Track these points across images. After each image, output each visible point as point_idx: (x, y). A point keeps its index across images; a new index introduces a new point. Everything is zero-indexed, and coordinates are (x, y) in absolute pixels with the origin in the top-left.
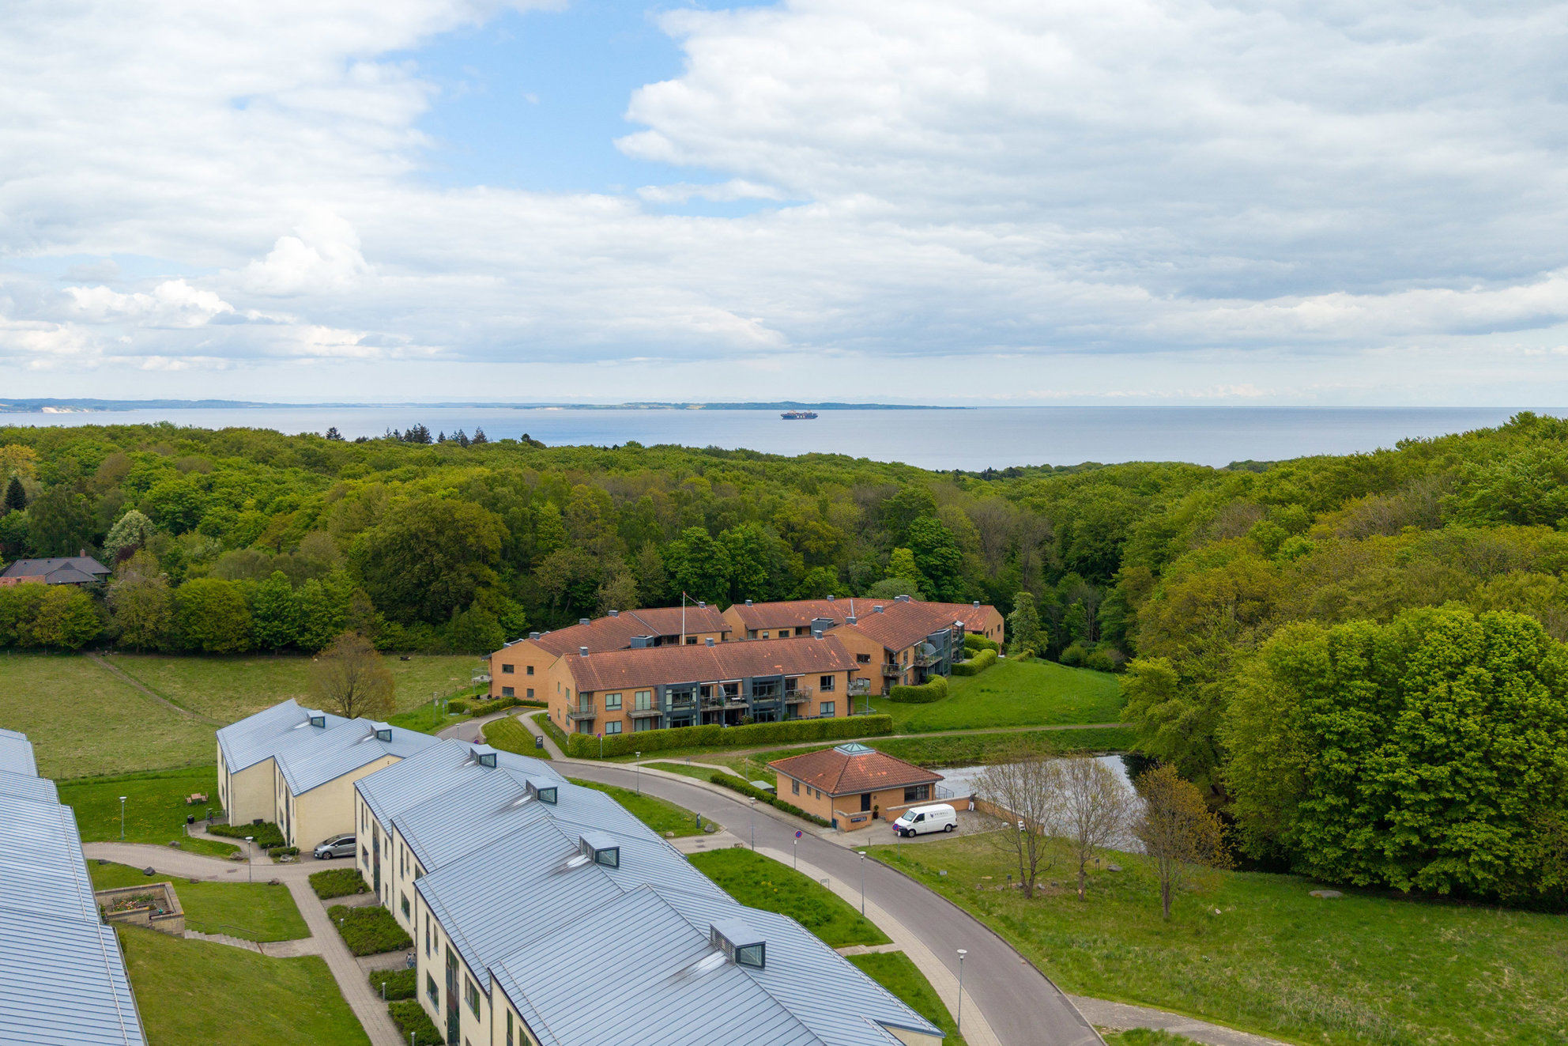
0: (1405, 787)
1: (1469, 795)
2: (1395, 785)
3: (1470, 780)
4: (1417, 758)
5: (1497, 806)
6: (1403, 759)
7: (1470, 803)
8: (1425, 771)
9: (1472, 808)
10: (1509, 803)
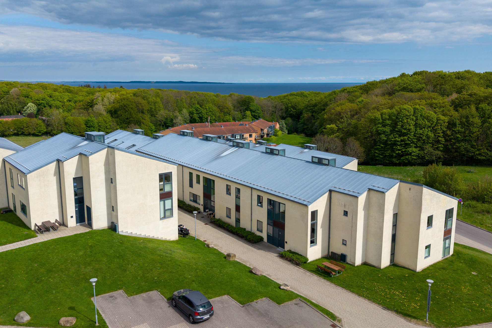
0: (398, 141)
1: (411, 142)
2: (395, 141)
3: (411, 139)
4: (400, 136)
5: (416, 144)
6: (398, 136)
7: (411, 144)
8: (402, 138)
9: (412, 145)
10: (419, 144)
